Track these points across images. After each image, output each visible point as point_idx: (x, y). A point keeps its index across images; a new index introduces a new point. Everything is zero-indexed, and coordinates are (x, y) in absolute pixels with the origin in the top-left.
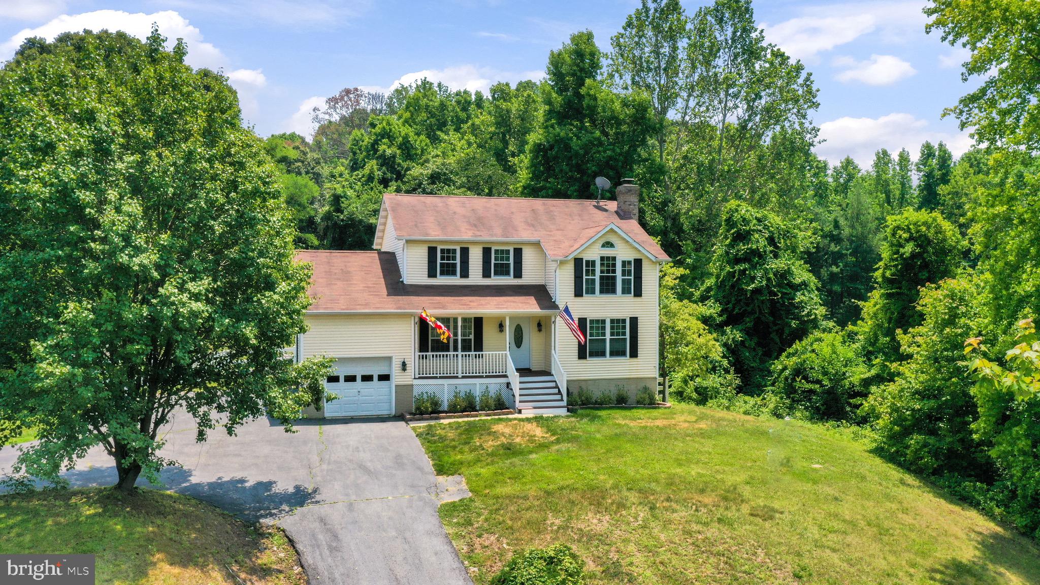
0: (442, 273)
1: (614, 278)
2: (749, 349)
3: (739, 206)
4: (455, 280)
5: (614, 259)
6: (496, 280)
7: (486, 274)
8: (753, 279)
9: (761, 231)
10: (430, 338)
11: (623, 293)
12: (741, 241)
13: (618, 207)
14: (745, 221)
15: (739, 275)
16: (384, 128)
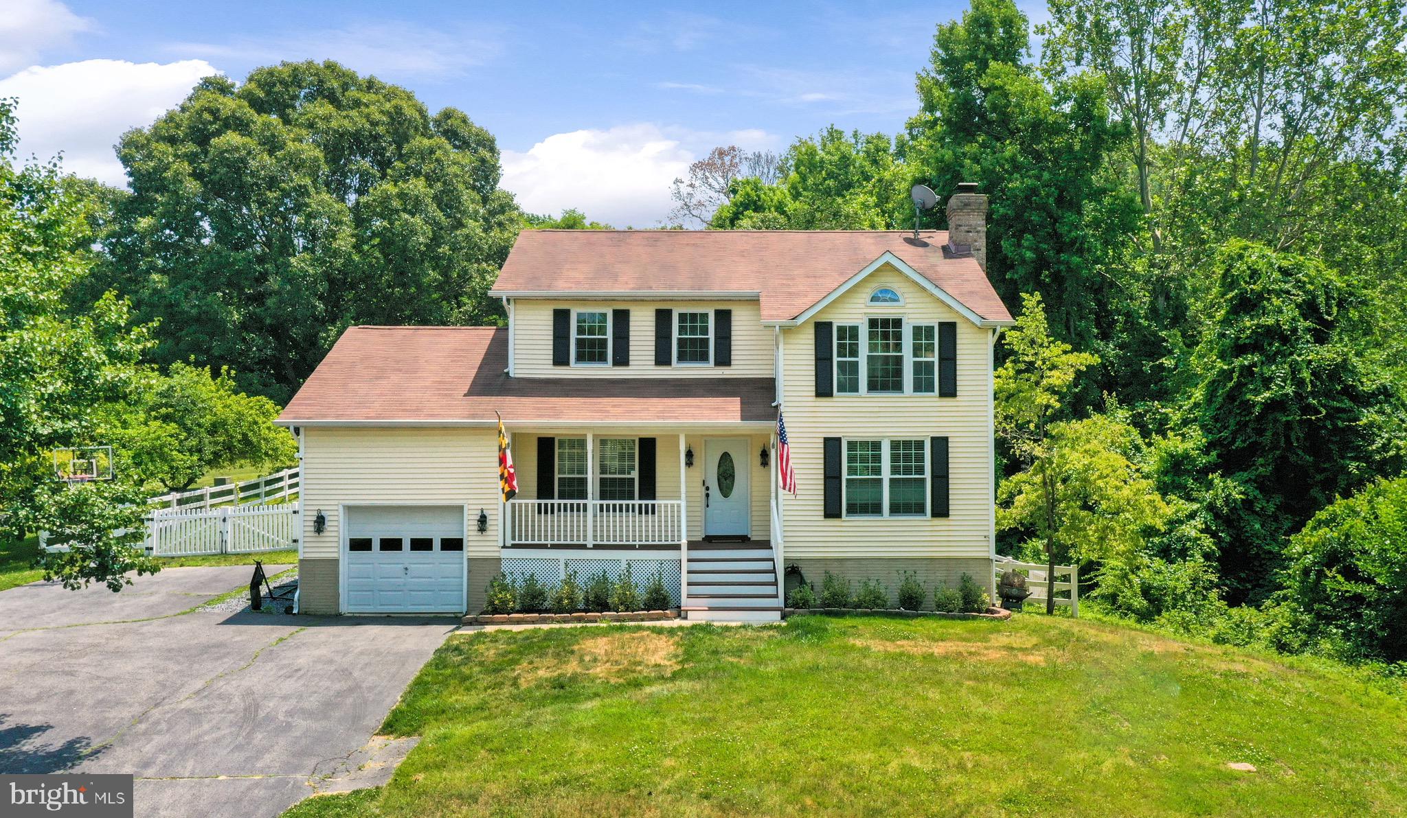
0: (580, 358)
1: (899, 360)
2: (1261, 515)
3: (1245, 248)
4: (604, 371)
5: (898, 323)
6: (680, 370)
7: (662, 358)
8: (1267, 382)
9: (1288, 292)
10: (557, 476)
11: (917, 388)
12: (1247, 313)
13: (951, 238)
14: (1254, 274)
15: (1241, 375)
16: (748, 194)
